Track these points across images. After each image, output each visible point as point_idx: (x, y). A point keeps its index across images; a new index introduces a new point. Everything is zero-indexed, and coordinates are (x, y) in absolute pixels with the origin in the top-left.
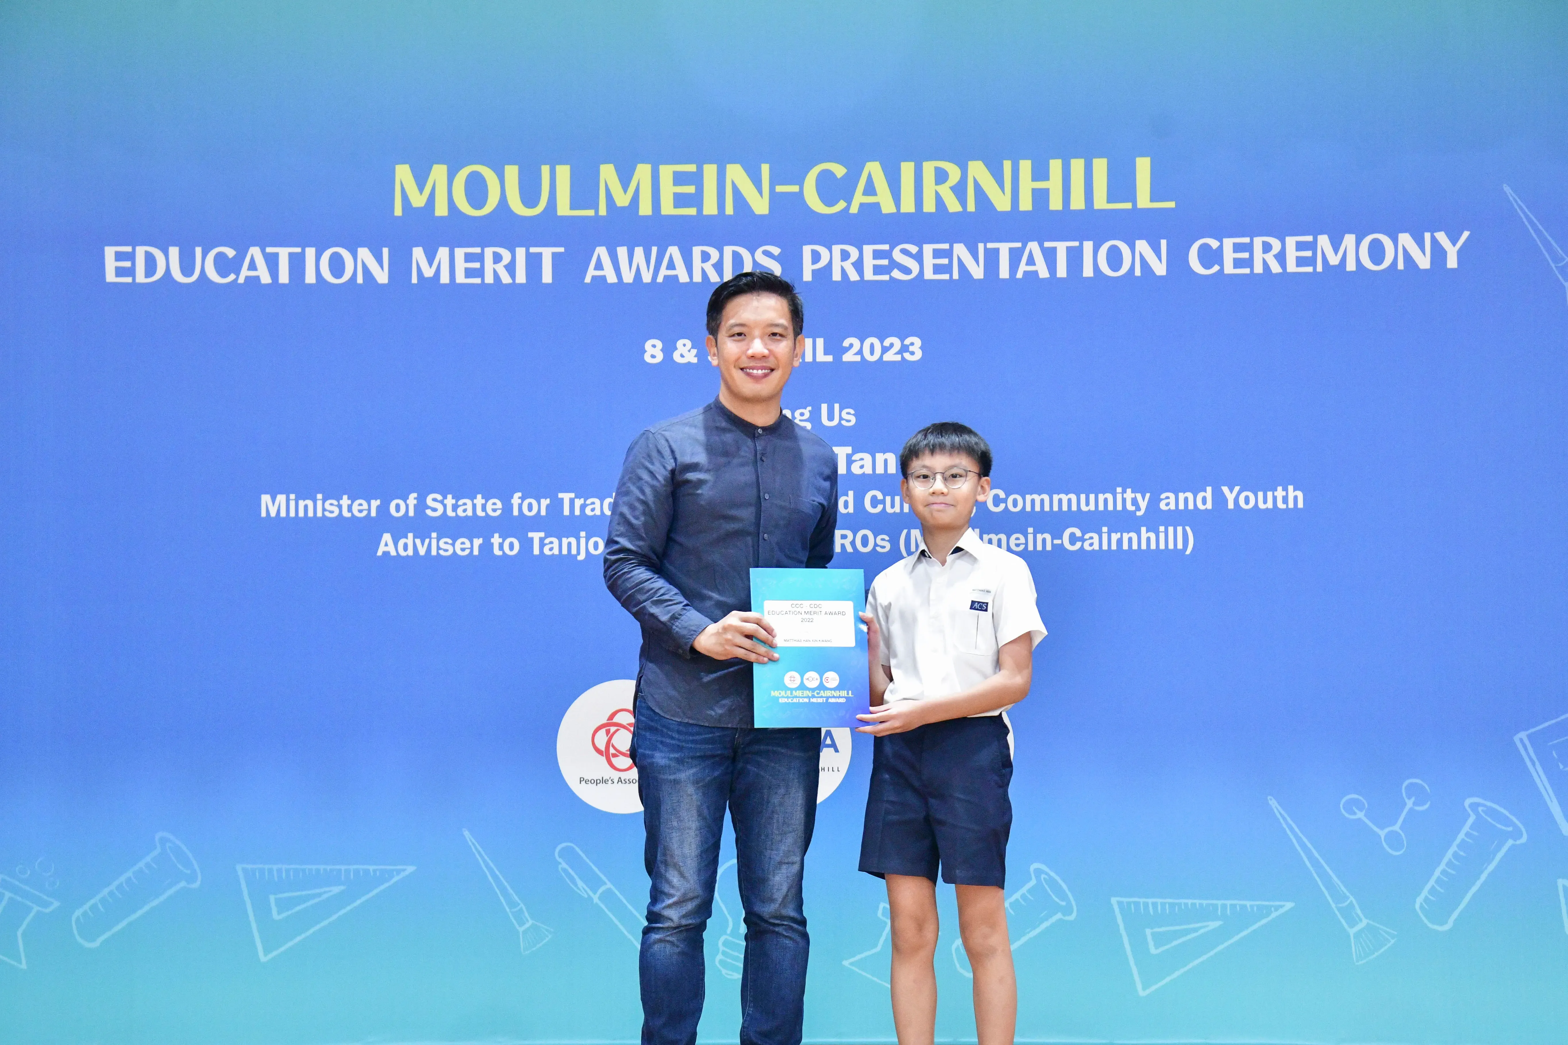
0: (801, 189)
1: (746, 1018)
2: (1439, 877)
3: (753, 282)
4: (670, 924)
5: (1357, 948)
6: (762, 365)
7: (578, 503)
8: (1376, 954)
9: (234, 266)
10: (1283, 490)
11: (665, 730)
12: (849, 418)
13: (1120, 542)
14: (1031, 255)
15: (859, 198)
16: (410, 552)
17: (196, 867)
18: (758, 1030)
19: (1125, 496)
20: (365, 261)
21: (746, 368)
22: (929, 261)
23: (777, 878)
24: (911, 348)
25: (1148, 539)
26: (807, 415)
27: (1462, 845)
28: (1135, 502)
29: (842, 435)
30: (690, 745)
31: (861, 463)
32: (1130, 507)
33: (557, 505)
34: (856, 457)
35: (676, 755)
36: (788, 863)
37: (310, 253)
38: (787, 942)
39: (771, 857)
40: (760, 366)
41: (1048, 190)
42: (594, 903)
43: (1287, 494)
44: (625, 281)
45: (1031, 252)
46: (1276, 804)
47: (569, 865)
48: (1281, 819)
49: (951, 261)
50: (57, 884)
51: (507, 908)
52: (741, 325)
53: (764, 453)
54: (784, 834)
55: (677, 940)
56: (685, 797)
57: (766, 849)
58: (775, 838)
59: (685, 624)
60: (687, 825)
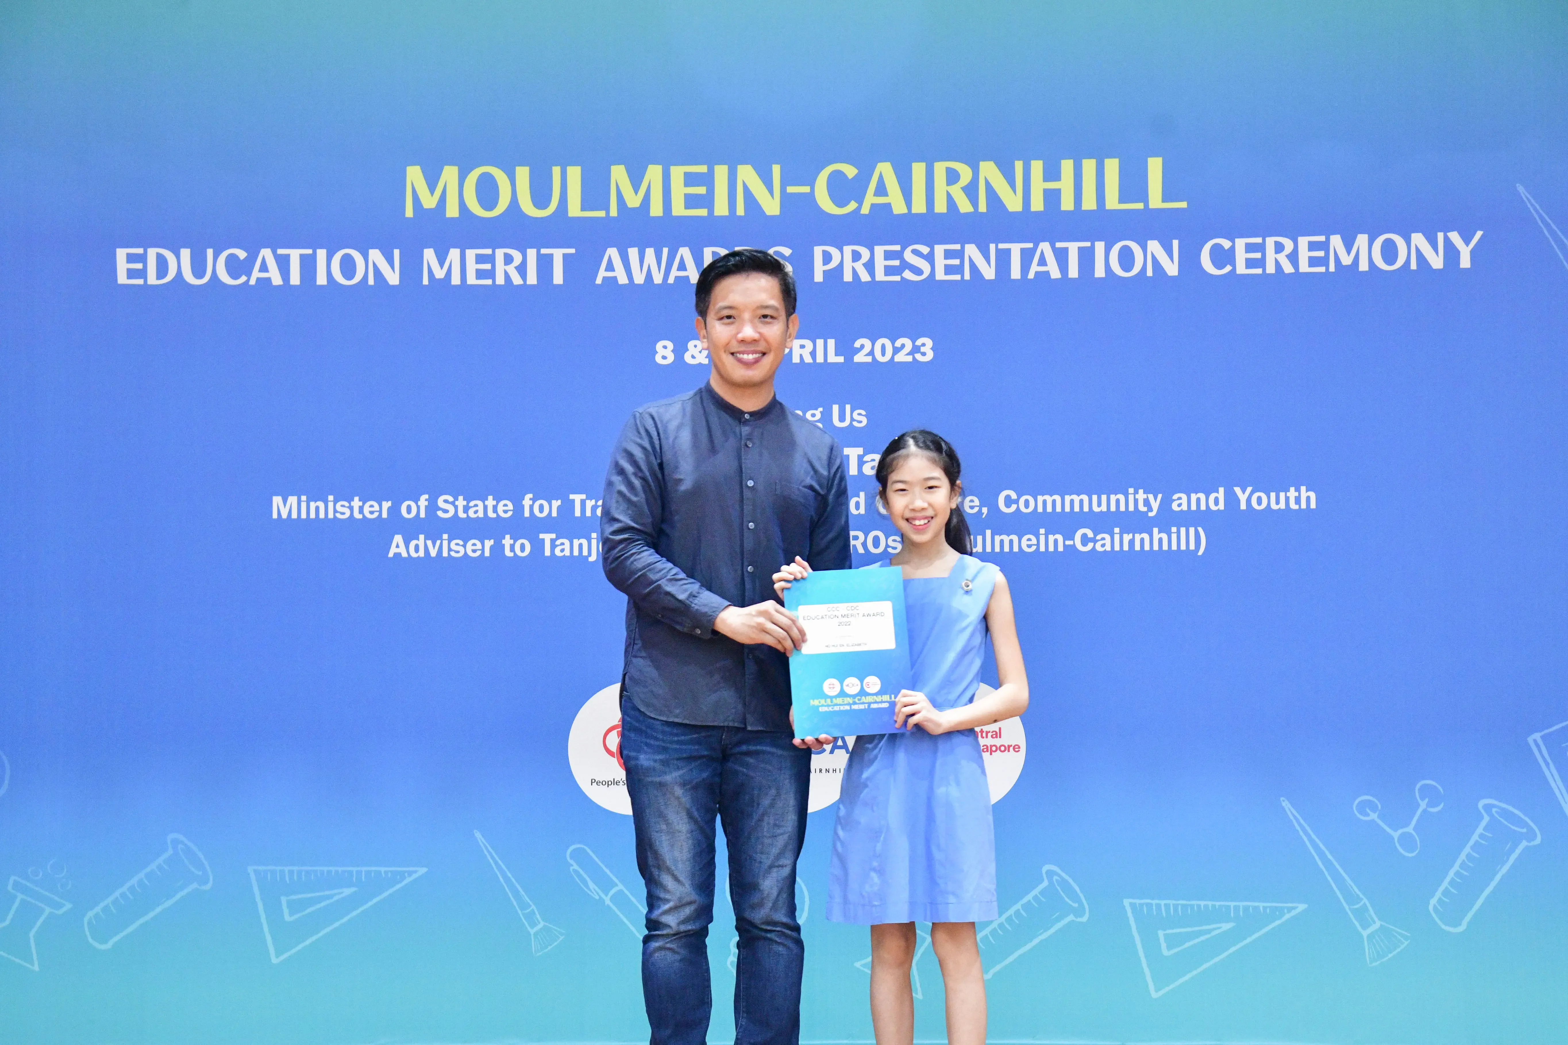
0: (813, 189)
2: (1452, 879)
3: (745, 261)
4: (668, 931)
5: (1370, 950)
6: (752, 349)
7: (589, 504)
10: (1295, 491)
11: (649, 731)
12: (860, 419)
13: (1132, 543)
14: (1042, 255)
15: (870, 199)
16: (421, 554)
17: (208, 868)
18: (752, 1041)
19: (1137, 496)
21: (737, 352)
22: (940, 262)
23: (767, 883)
25: (1160, 540)
26: (818, 416)
27: (1475, 847)
28: (1147, 502)
29: (853, 436)
30: (675, 746)
32: (1142, 508)
33: (568, 506)
34: (866, 457)
35: (661, 757)
36: (778, 867)
38: (781, 949)
39: (761, 861)
40: (752, 351)
41: (1059, 191)
42: (606, 904)
43: (1300, 494)
44: (636, 282)
45: (1042, 253)
46: (1289, 806)
47: (580, 866)
48: (1294, 821)
49: (962, 262)
50: (70, 886)
51: (518, 909)
52: (730, 308)
53: (750, 438)
54: (774, 836)
55: (677, 947)
56: (672, 799)
57: (757, 853)
58: (766, 841)
59: (704, 603)
60: (676, 828)
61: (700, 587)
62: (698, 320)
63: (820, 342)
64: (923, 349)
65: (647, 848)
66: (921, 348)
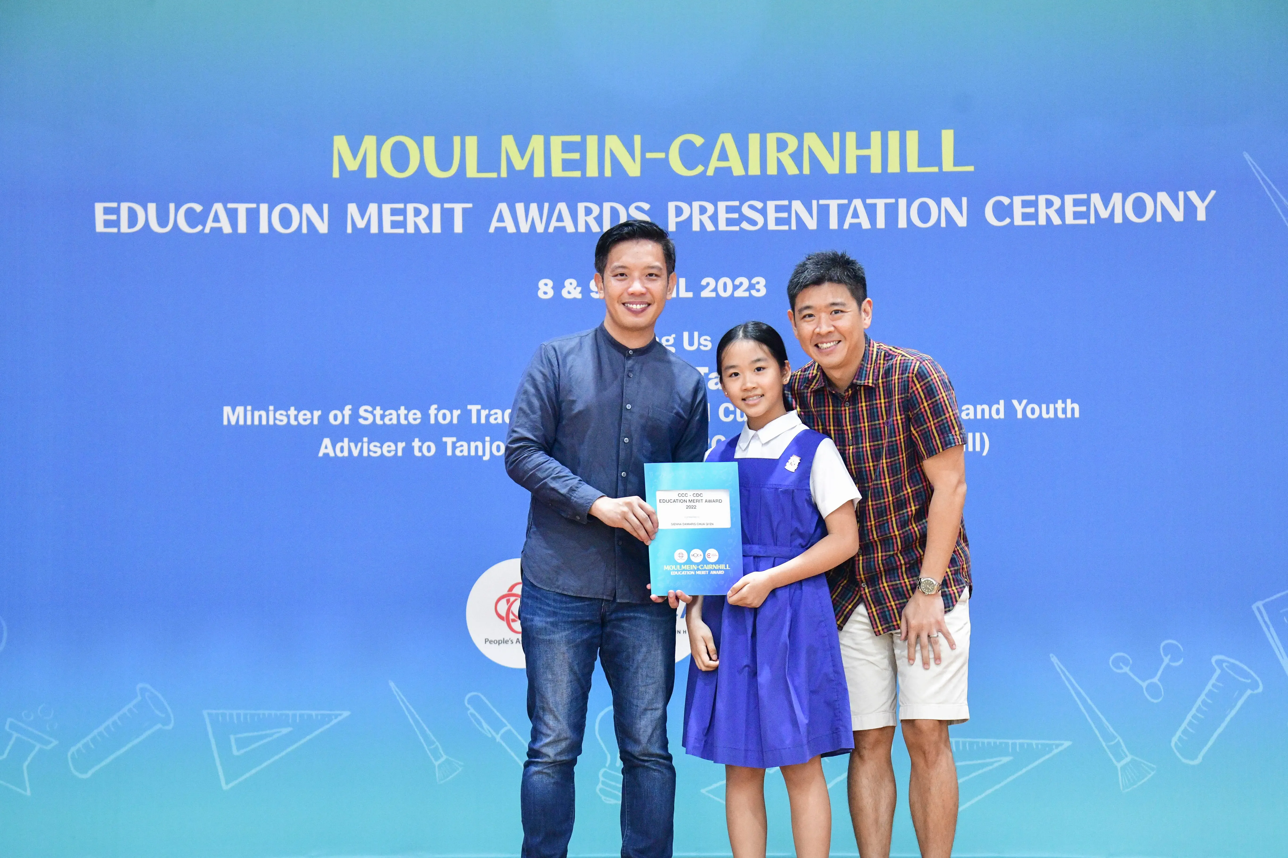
0: (667, 155)
1: (625, 838)
2: (1190, 721)
3: (633, 231)
4: (547, 759)
5: (1123, 780)
6: (640, 300)
7: (484, 413)
8: (1139, 784)
10: (1062, 403)
11: (543, 599)
12: (706, 343)
14: (855, 209)
15: (714, 163)
16: (346, 454)
17: (170, 712)
18: (635, 848)
20: (309, 215)
21: (627, 303)
22: (772, 215)
23: (643, 722)
24: (757, 287)
26: (672, 341)
27: (1210, 694)
29: (700, 357)
30: (564, 612)
35: (552, 620)
36: (652, 709)
37: (264, 208)
38: (656, 774)
39: (638, 705)
40: (639, 302)
41: (869, 156)
42: (497, 741)
43: (1066, 406)
44: (522, 231)
46: (1057, 660)
47: (475, 710)
48: (1061, 674)
49: (790, 215)
50: (57, 726)
51: (425, 746)
52: (623, 267)
53: (632, 369)
54: (647, 685)
55: (553, 772)
56: (558, 654)
57: (634, 698)
58: (641, 689)
59: (582, 495)
60: (560, 678)
61: (580, 480)
66: (756, 285)
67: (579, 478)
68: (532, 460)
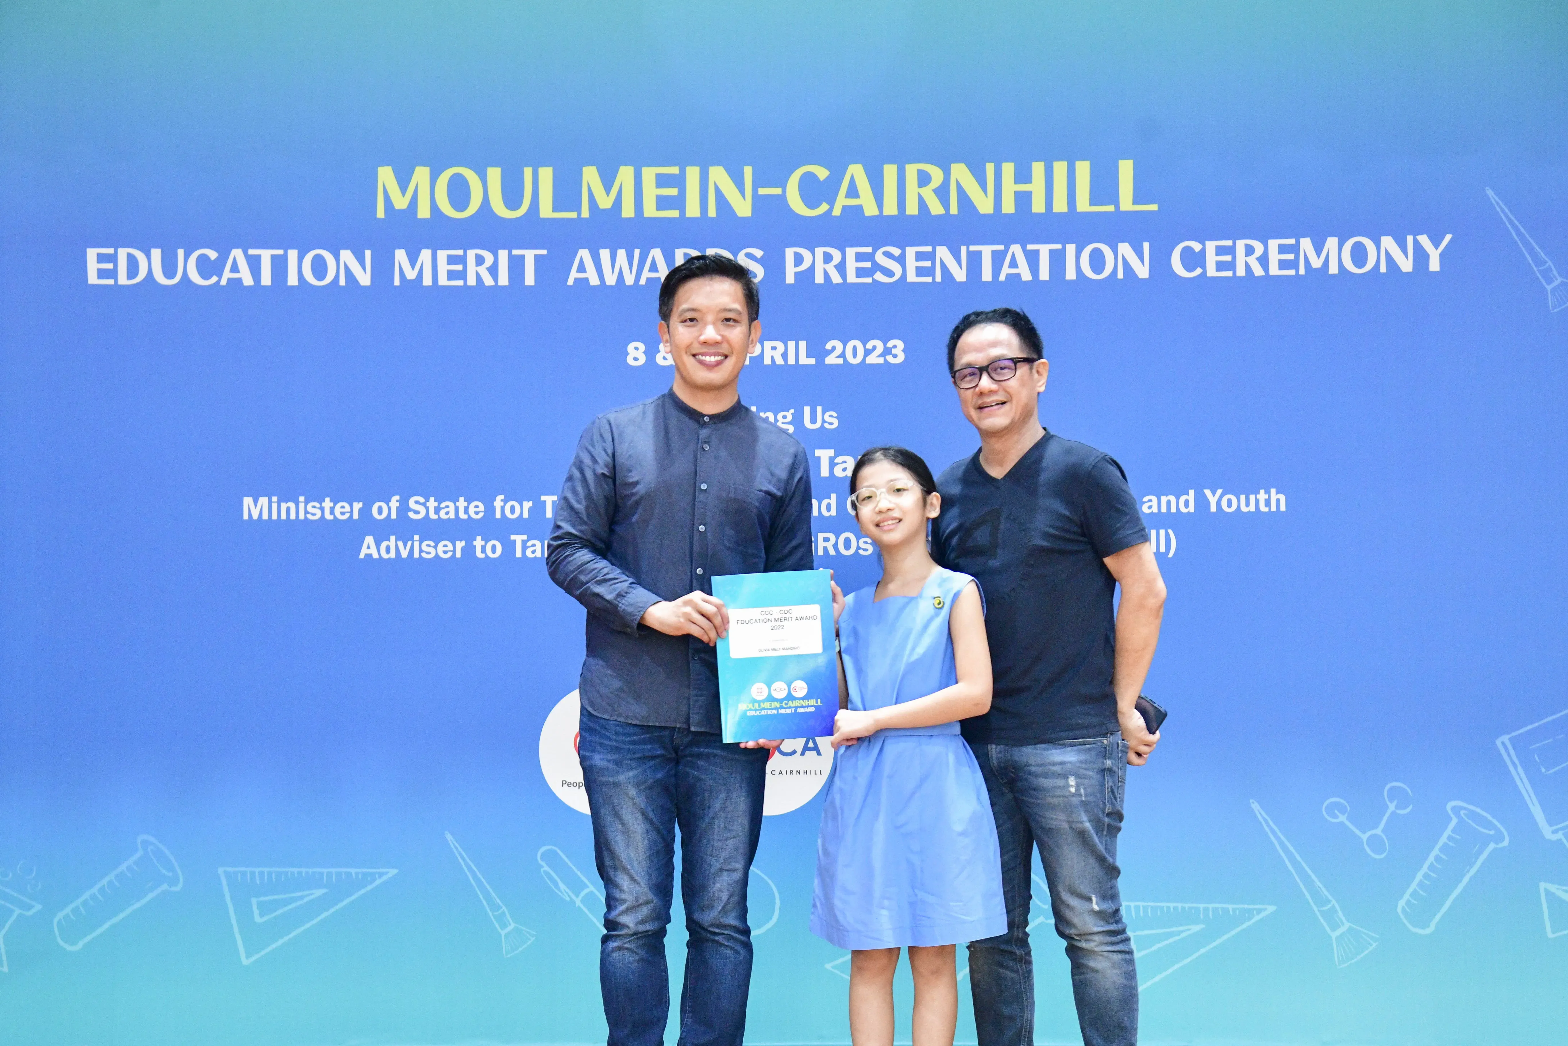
0: (784, 191)
2: (1421, 881)
3: (706, 265)
4: (626, 931)
5: (1340, 953)
8: (1359, 957)
9: (216, 268)
10: (1265, 494)
11: (603, 731)
12: (832, 421)
14: (1013, 257)
15: (842, 201)
16: (393, 555)
17: (178, 870)
18: (695, 1041)
20: (348, 264)
21: (699, 354)
22: (912, 263)
23: (717, 886)
26: (790, 418)
27: (1445, 849)
29: (824, 438)
30: (628, 746)
31: (844, 466)
33: (539, 507)
34: (839, 459)
35: (614, 757)
36: (729, 870)
37: (293, 255)
38: (728, 952)
39: (712, 863)
40: (715, 352)
41: (1030, 193)
42: (577, 906)
43: (1269, 496)
44: (608, 283)
45: (1013, 255)
46: (1258, 807)
47: (549, 867)
48: (1263, 823)
49: (934, 264)
50: (40, 887)
51: (488, 910)
52: (694, 310)
53: (707, 440)
54: (725, 840)
55: (636, 947)
56: (627, 799)
57: (707, 855)
58: (716, 845)
59: (632, 601)
60: (632, 828)
61: (632, 583)
62: (661, 324)
63: (791, 344)
64: (894, 351)
65: (604, 849)
66: (893, 349)
67: (631, 580)
68: (574, 559)
